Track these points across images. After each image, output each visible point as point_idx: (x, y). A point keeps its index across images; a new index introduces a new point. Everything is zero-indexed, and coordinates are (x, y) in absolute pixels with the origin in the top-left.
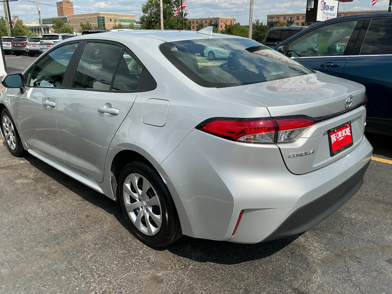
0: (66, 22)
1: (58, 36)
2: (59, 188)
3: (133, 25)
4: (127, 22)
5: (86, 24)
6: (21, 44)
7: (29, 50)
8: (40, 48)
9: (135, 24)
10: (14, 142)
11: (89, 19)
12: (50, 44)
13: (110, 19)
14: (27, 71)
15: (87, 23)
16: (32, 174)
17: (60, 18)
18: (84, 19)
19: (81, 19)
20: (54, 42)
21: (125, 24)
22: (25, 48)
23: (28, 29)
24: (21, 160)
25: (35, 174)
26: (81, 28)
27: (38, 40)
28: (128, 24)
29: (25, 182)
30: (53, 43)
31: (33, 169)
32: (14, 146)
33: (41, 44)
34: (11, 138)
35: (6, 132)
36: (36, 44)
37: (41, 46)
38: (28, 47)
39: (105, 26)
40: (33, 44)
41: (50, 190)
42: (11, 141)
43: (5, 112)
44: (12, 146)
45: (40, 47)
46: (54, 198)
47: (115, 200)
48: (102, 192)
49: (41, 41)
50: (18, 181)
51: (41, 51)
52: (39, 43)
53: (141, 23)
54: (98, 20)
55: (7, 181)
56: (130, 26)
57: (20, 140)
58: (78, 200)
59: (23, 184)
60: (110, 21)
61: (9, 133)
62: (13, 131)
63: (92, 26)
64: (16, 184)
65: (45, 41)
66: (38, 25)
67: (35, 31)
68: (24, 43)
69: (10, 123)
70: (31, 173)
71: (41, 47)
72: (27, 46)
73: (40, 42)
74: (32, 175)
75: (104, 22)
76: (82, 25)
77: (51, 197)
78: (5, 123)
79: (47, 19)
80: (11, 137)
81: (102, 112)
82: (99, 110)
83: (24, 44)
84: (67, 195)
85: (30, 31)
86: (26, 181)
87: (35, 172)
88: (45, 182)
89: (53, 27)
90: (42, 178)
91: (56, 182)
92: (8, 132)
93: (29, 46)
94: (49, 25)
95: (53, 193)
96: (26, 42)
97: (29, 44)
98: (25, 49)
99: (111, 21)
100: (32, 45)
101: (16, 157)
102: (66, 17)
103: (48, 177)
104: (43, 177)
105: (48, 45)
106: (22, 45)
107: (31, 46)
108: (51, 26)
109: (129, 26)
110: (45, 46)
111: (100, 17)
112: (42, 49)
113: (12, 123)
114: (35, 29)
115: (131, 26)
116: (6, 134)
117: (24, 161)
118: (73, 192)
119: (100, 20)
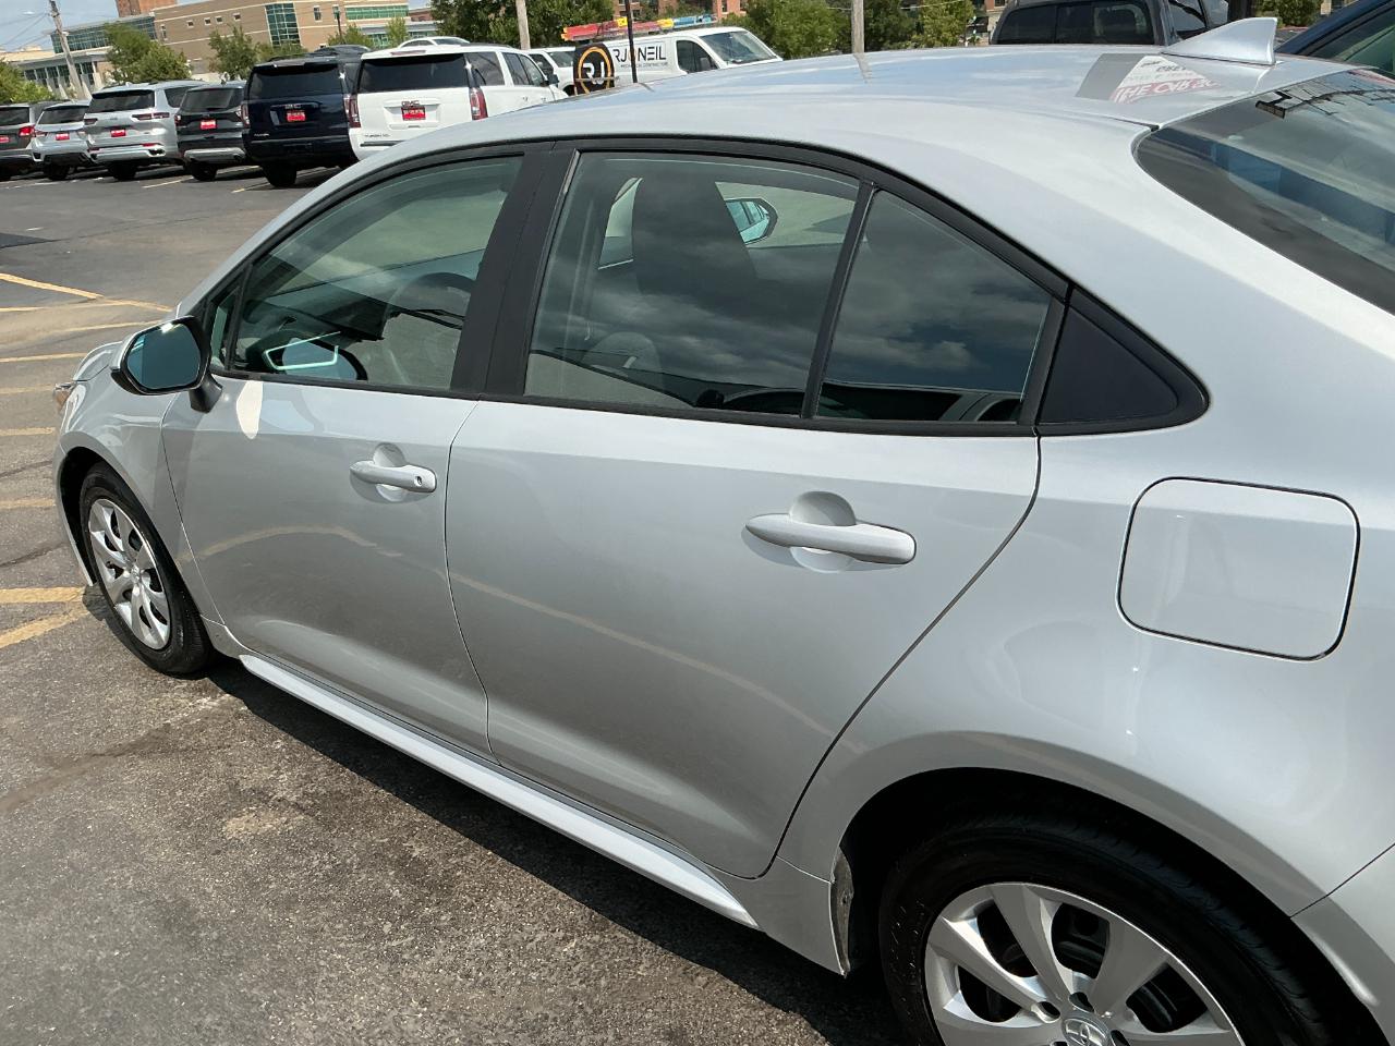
0: (153, 36)
1: (151, 92)
2: (449, 855)
3: (402, 25)
4: (377, 17)
5: (230, 35)
6: (9, 134)
7: (42, 157)
8: (85, 144)
9: (408, 21)
10: (157, 615)
11: (238, 17)
12: (124, 127)
13: (315, 9)
14: (206, 297)
15: (235, 32)
16: (285, 777)
17: (128, 23)
18: (219, 20)
19: (208, 22)
20: (138, 117)
21: (373, 25)
22: (28, 148)
23: (15, 73)
24: (200, 691)
25: (297, 770)
26: (215, 52)
27: (70, 113)
28: (383, 25)
29: (270, 832)
30: (135, 120)
31: (279, 744)
32: (157, 633)
33: (88, 131)
34: (140, 596)
35: (106, 568)
36: (68, 132)
37: (89, 138)
38: (37, 144)
39: (297, 36)
40: (56, 133)
41: (409, 869)
42: (141, 608)
43: (100, 482)
44: (144, 627)
45: (88, 142)
46: (454, 922)
47: (842, 972)
48: (749, 921)
49: (87, 116)
50: (234, 827)
51: (94, 156)
52: (81, 125)
53: (435, 16)
54: (271, 19)
55: (178, 828)
56: (393, 31)
57: (196, 613)
58: (571, 927)
59: (265, 841)
60: (317, 19)
61: (126, 574)
62: (151, 572)
63: (254, 43)
64: (230, 845)
65: (104, 118)
66: (51, 55)
67: (42, 77)
68: (21, 130)
69: (133, 531)
70: (278, 768)
71: (92, 142)
72: (34, 140)
73: (86, 120)
74: (285, 784)
75: (295, 25)
76: (216, 42)
77: (436, 917)
78: (101, 527)
79: (80, 31)
80: (136, 591)
81: (778, 543)
82: (751, 525)
83: (22, 134)
84: (508, 892)
85: (27, 83)
86: (270, 823)
87: (293, 762)
88: (369, 823)
89: (111, 58)
90: (340, 797)
91: (419, 816)
92: (119, 572)
93: (42, 140)
94: (89, 52)
95: (432, 886)
96: (30, 128)
97: (40, 133)
98: (28, 152)
99: (318, 16)
100: (53, 136)
101: (171, 681)
102: (152, 14)
103: (369, 789)
104: (341, 787)
105: (118, 132)
106: (13, 140)
107: (51, 139)
108: (102, 56)
109: (389, 31)
110: (106, 136)
111: (276, 6)
112: (97, 149)
113: (146, 538)
114: (41, 70)
115: (396, 29)
116: (108, 576)
117: (214, 698)
118: (529, 876)
119: (280, 18)
